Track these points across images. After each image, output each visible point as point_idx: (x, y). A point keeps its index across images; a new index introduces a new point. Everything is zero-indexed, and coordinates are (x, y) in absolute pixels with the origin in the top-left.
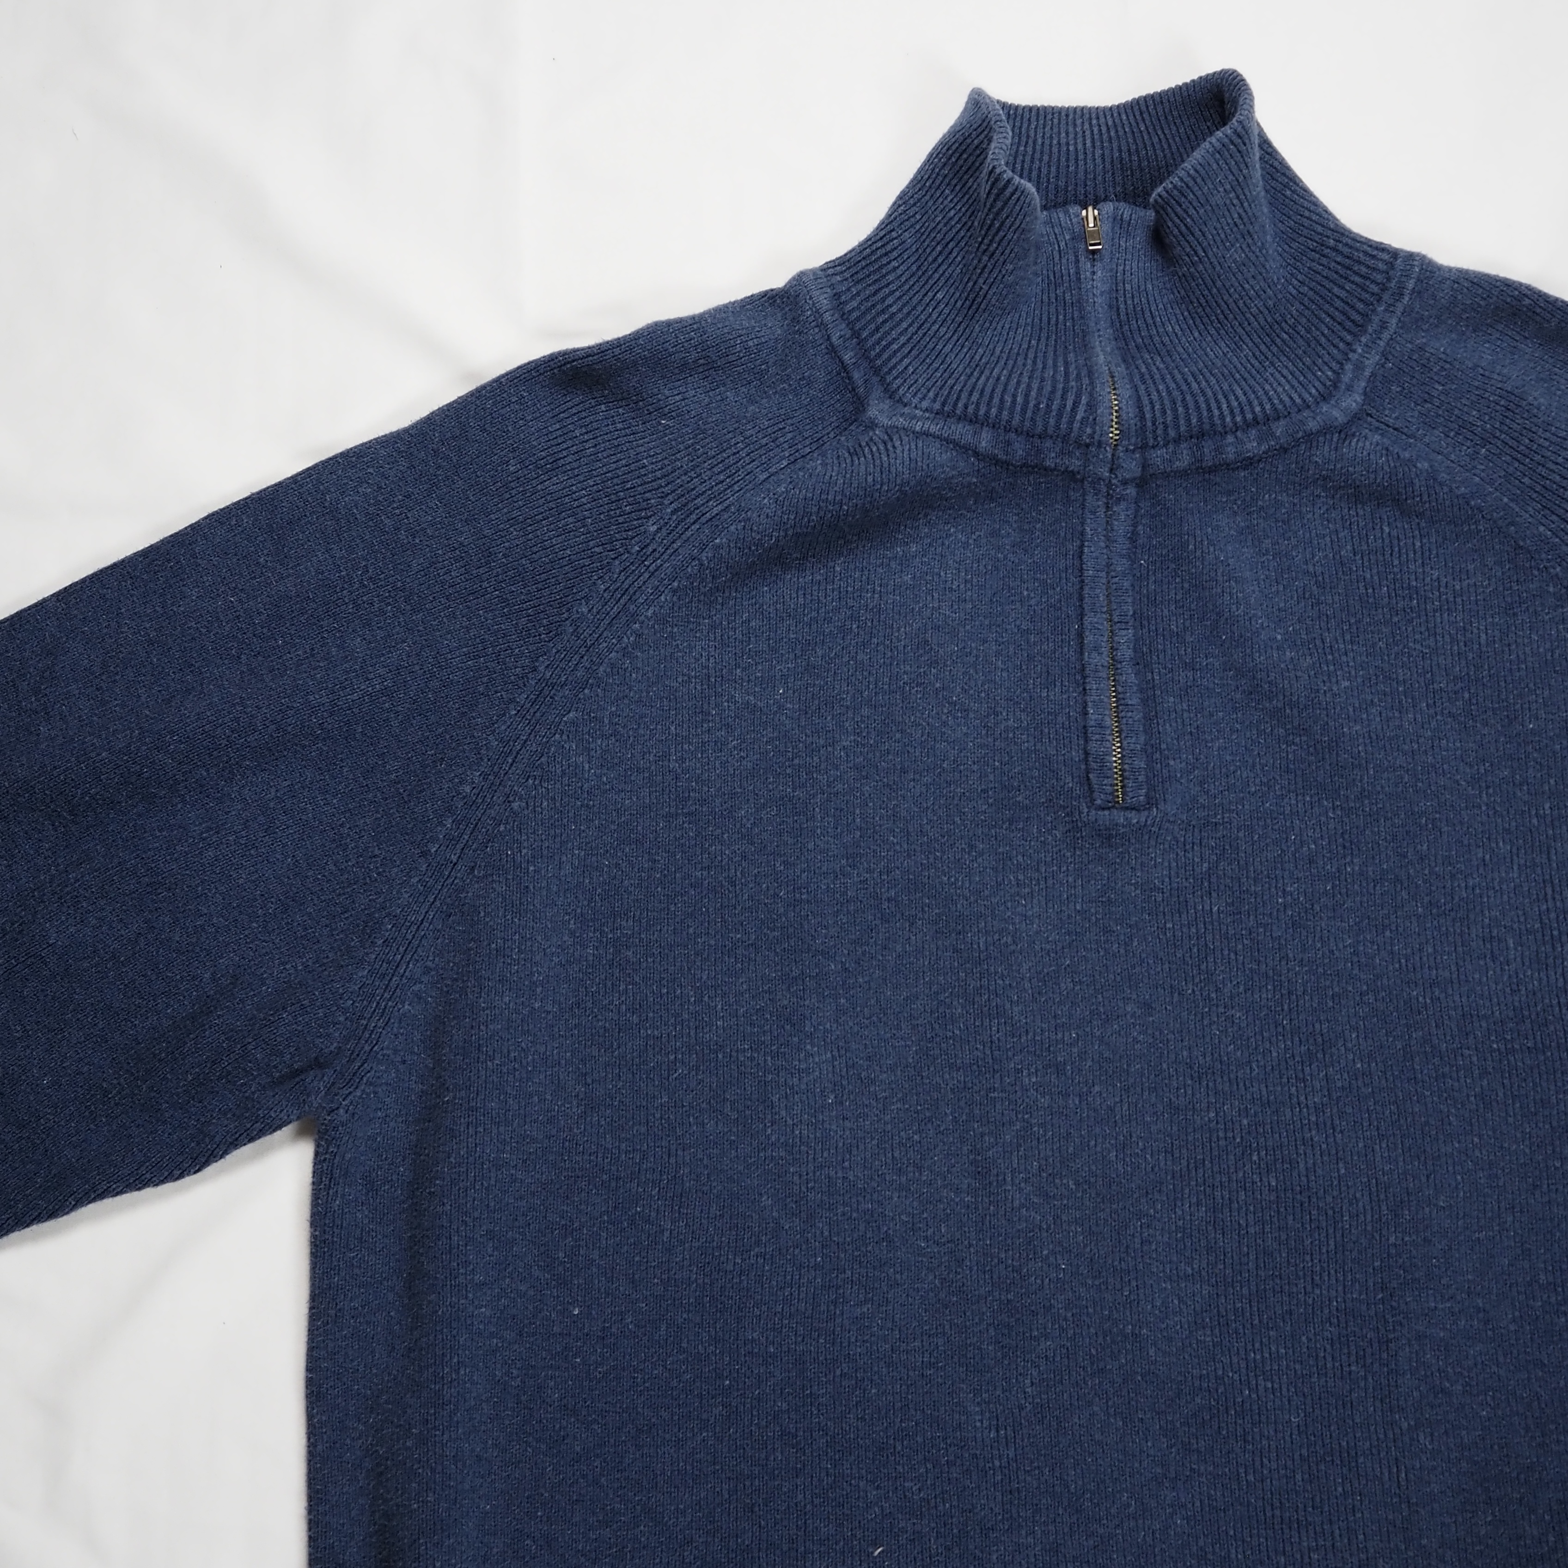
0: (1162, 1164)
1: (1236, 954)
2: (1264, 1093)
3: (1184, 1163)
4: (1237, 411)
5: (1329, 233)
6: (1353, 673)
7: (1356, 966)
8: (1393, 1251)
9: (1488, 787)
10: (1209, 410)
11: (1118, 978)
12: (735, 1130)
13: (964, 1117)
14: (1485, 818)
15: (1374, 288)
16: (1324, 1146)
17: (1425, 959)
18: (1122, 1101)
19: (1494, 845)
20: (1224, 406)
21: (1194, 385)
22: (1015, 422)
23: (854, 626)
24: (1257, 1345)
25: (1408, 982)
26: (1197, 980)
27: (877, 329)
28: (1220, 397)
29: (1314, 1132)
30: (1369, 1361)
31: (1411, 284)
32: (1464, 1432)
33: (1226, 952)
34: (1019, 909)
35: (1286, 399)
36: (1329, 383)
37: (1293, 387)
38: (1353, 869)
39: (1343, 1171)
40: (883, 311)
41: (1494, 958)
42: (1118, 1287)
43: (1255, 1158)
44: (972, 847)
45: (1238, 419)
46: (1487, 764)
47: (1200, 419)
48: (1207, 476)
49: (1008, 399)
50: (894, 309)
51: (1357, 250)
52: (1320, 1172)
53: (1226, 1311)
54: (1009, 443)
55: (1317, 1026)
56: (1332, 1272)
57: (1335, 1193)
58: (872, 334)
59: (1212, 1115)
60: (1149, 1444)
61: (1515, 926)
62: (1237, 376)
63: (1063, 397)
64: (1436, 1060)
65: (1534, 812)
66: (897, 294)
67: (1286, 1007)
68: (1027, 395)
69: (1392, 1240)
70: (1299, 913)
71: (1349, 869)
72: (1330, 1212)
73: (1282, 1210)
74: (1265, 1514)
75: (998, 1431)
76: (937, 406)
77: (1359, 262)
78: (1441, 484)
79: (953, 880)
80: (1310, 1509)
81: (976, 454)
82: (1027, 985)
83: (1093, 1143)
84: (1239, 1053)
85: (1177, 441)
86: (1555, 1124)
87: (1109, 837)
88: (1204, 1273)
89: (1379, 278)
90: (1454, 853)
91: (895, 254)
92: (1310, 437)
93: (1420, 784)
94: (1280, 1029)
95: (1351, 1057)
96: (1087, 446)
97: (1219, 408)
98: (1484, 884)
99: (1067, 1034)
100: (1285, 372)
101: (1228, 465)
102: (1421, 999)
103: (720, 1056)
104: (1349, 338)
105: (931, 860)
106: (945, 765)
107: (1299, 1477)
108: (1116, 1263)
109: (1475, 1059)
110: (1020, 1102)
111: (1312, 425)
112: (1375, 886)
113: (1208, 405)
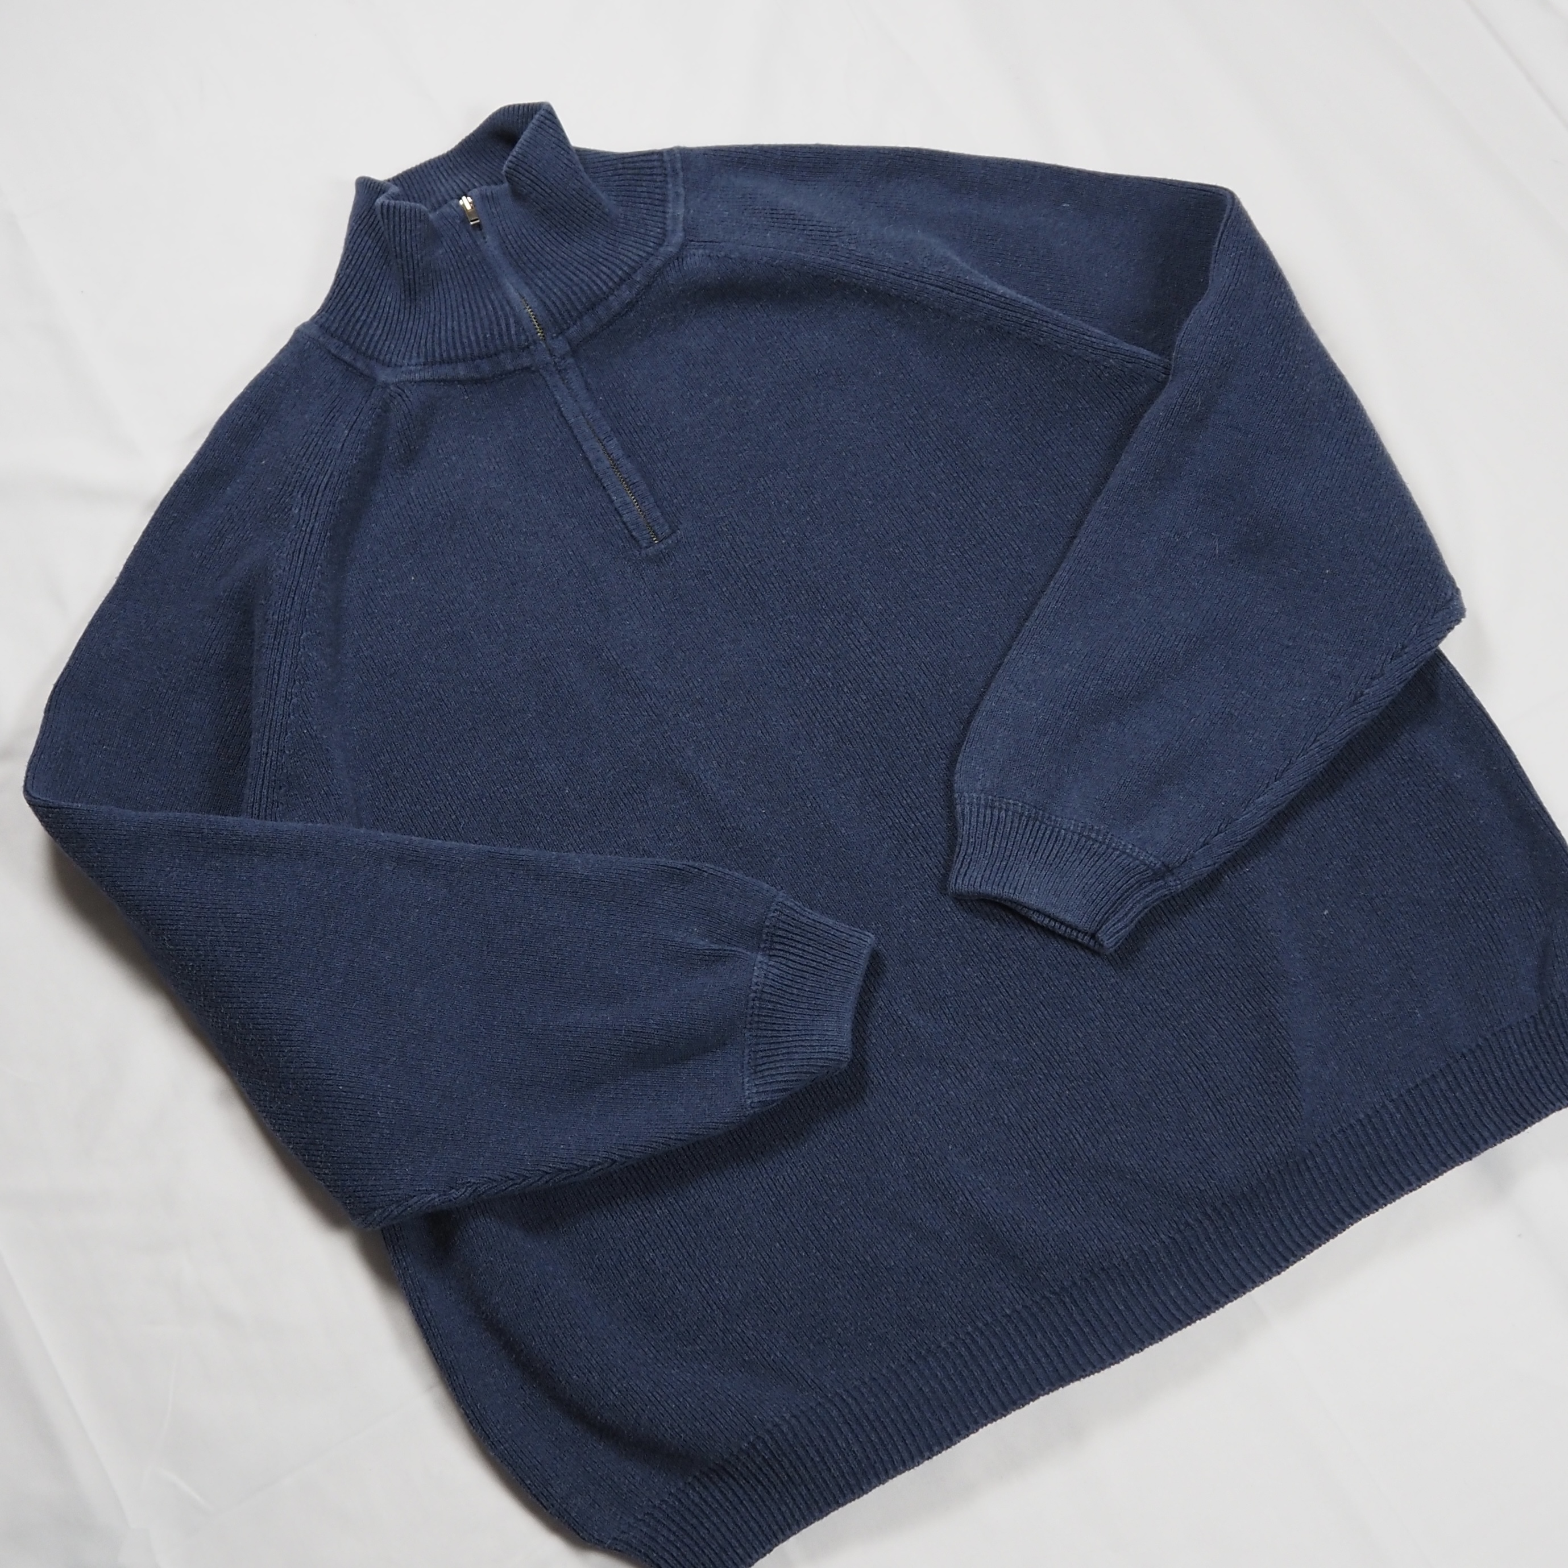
0: (793, 723)
2: (832, 652)
3: (805, 716)
4: (607, 280)
7: (848, 554)
8: (955, 697)
9: (872, 418)
10: (591, 289)
11: (710, 635)
12: (516, 839)
14: (879, 435)
15: (660, 178)
16: (883, 662)
17: (887, 527)
19: (893, 447)
20: (599, 282)
21: (575, 279)
22: (476, 353)
24: (905, 795)
25: (884, 545)
27: (359, 334)
28: (595, 278)
29: (873, 657)
31: (679, 166)
34: (627, 628)
35: (636, 258)
36: (660, 236)
37: (637, 249)
38: (818, 501)
39: (901, 669)
40: (357, 321)
41: (928, 508)
42: (802, 804)
43: (846, 690)
45: (611, 284)
46: (865, 406)
47: (587, 298)
48: (611, 327)
49: (465, 340)
50: (363, 318)
51: (638, 162)
52: (888, 676)
54: (478, 367)
55: (844, 598)
56: (927, 729)
57: (904, 683)
58: (356, 338)
59: (807, 681)
61: (932, 484)
62: (601, 260)
63: (499, 324)
65: (907, 418)
66: (361, 307)
67: (820, 598)
68: (476, 334)
69: (951, 691)
70: (799, 542)
71: (815, 503)
72: (907, 696)
76: (422, 360)
77: (643, 168)
81: (460, 382)
83: (743, 732)
84: (805, 638)
85: (580, 316)
86: (1011, 578)
87: (660, 560)
88: (852, 772)
89: (659, 171)
90: (872, 462)
91: (346, 285)
92: (660, 271)
93: (831, 436)
94: (823, 612)
95: (872, 605)
96: (528, 347)
97: (597, 285)
98: (900, 471)
99: (695, 682)
100: (629, 243)
101: (619, 314)
102: (897, 551)
103: (484, 800)
104: (661, 209)
105: (559, 625)
106: (539, 570)
109: (945, 568)
110: (686, 732)
111: (659, 264)
112: (835, 503)
113: (588, 286)
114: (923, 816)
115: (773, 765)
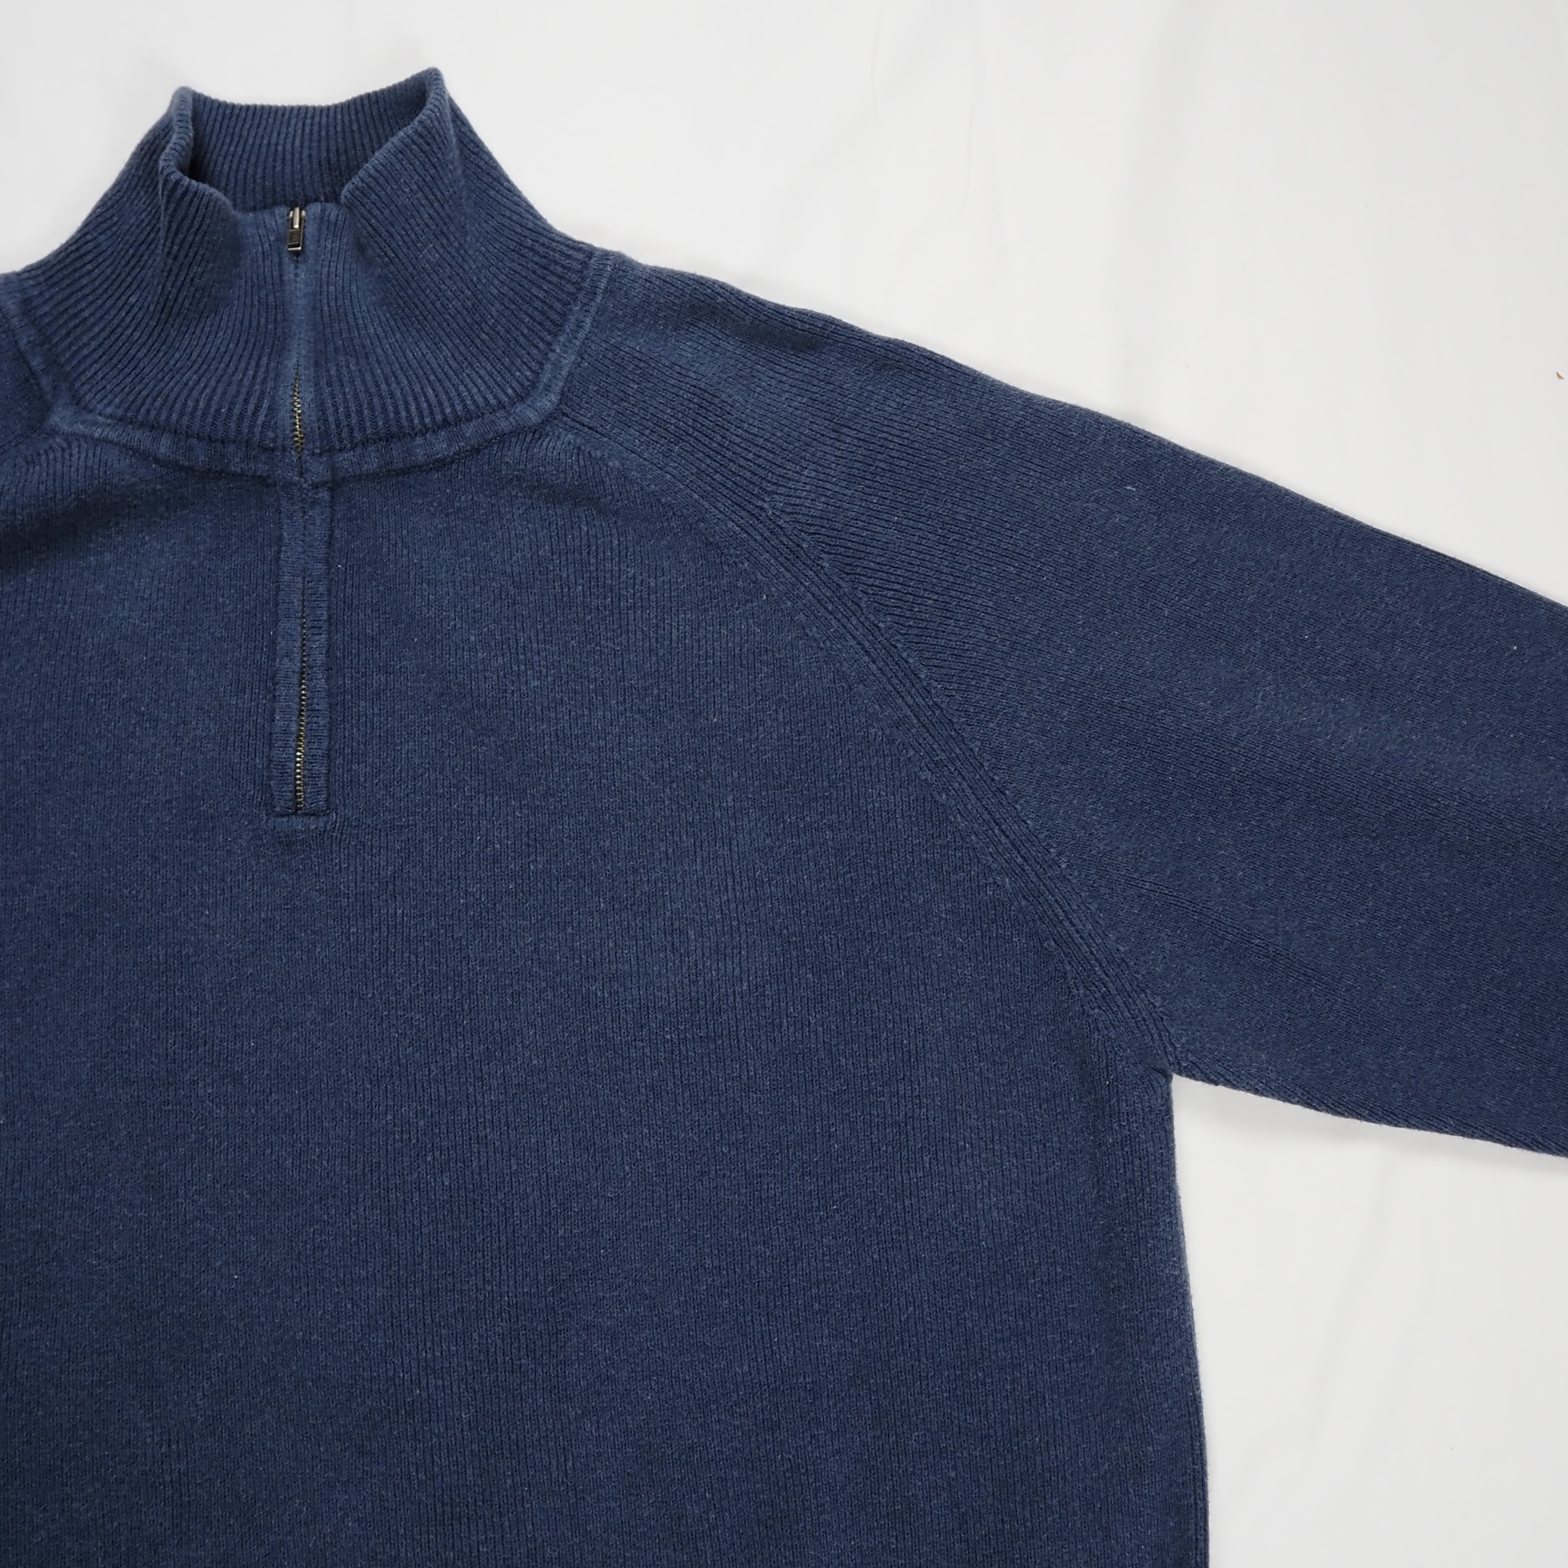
1: (417, 957)
2: (443, 1094)
4: (426, 413)
5: (527, 233)
6: (544, 671)
8: (562, 1243)
9: (672, 782)
10: (397, 412)
11: (300, 986)
13: (138, 1131)
14: (668, 812)
15: (571, 288)
17: (606, 954)
18: (299, 1108)
19: (677, 839)
20: (413, 408)
21: (384, 387)
22: (196, 427)
23: (41, 638)
24: (429, 1344)
25: (588, 978)
26: (377, 984)
27: (68, 334)
28: (410, 399)
29: (488, 1130)
30: (539, 1353)
31: (603, 284)
32: (629, 1418)
33: (406, 955)
34: (203, 919)
35: (480, 400)
36: (527, 384)
37: (488, 387)
38: (536, 868)
40: (75, 315)
41: (674, 950)
42: (288, 1294)
44: (156, 859)
45: (427, 420)
46: (671, 759)
47: (386, 421)
48: (400, 478)
49: (190, 403)
50: (86, 314)
51: (554, 250)
52: (493, 1169)
53: (400, 1312)
54: (191, 449)
55: (496, 1024)
58: (62, 339)
59: (389, 1117)
60: (322, 1449)
61: (697, 918)
62: (432, 377)
63: (246, 401)
64: (610, 1054)
65: (717, 805)
66: (91, 298)
67: (467, 1007)
68: (210, 400)
69: (561, 1232)
70: (481, 913)
71: (532, 868)
72: (501, 1209)
73: (455, 1208)
74: (435, 1511)
75: (169, 1446)
76: (120, 412)
77: (556, 263)
78: (631, 482)
79: (134, 892)
80: (480, 1503)
81: (156, 460)
82: (208, 996)
84: (417, 1055)
85: (364, 444)
86: (723, 1111)
87: (289, 844)
88: (378, 1276)
89: (574, 277)
90: (636, 848)
91: (89, 257)
92: (502, 438)
93: (604, 781)
94: (460, 1029)
96: (273, 450)
97: (408, 410)
98: (667, 878)
99: (245, 1044)
100: (482, 372)
101: (420, 467)
102: (599, 993)
104: (549, 338)
106: (131, 777)
107: (469, 1472)
108: (288, 1271)
109: (647, 1050)
111: (504, 425)
112: (558, 883)
113: (396, 407)
114: (437, 1387)
115: (282, 1218)
